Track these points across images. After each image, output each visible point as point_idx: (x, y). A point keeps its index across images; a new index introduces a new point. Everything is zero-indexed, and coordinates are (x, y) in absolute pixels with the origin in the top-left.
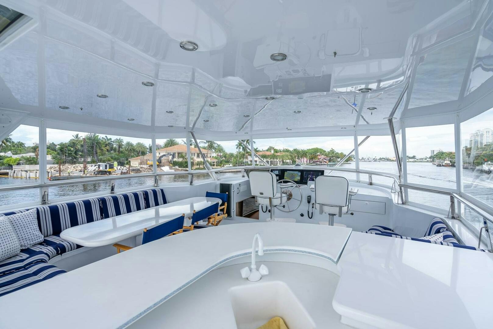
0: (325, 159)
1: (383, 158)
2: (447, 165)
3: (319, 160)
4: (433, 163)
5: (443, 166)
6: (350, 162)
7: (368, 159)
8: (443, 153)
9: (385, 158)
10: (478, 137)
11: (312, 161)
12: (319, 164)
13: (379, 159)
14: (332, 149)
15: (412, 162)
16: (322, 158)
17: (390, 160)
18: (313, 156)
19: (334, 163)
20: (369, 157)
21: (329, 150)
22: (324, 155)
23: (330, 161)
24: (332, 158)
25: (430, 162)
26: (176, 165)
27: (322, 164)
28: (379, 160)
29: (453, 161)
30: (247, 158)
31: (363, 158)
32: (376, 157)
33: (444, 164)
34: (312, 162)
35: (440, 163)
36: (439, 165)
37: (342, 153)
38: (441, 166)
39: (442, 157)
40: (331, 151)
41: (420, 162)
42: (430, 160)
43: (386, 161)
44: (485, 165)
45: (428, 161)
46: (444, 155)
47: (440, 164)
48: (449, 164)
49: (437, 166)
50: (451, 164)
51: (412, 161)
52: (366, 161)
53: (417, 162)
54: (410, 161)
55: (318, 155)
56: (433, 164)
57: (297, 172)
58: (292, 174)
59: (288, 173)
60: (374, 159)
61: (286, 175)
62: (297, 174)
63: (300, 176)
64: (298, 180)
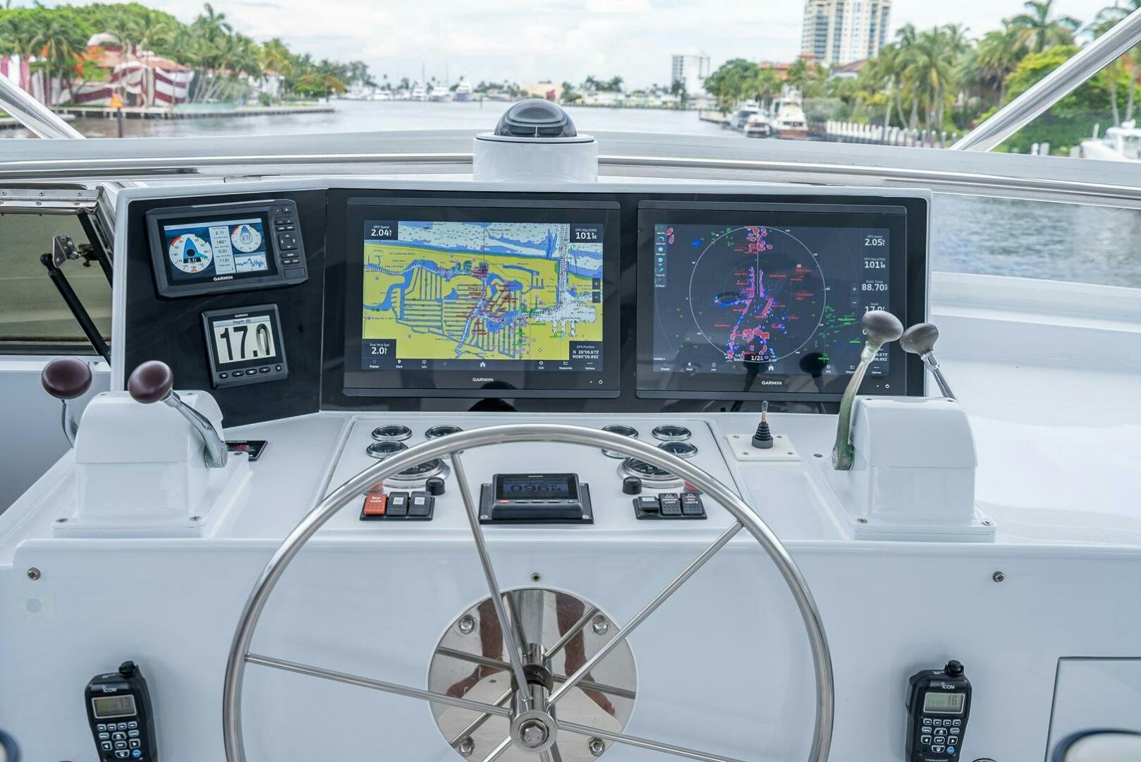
0: (157, 77)
1: (493, 86)
3: (113, 86)
5: (779, 133)
7: (430, 88)
9: (501, 87)
11: (63, 88)
13: (476, 91)
14: (206, 14)
15: (609, 106)
16: (133, 70)
17: (524, 93)
19: (224, 109)
20: (433, 79)
22: (155, 51)
23: (197, 89)
25: (671, 109)
28: (477, 96)
29: (819, 108)
31: (405, 85)
32: (462, 78)
33: (781, 125)
35: (759, 119)
37: (277, 43)
38: (769, 134)
40: (202, 21)
41: (637, 107)
42: (672, 98)
45: (665, 103)
47: (763, 125)
49: (749, 133)
50: (805, 128)
51: (607, 103)
52: (418, 99)
53: (626, 107)
54: (600, 102)
55: (101, 49)
56: (702, 119)
57: (549, 238)
58: (475, 264)
59: (420, 255)
60: (454, 88)
61: (396, 286)
62: (556, 254)
63: (590, 282)
64: (573, 345)
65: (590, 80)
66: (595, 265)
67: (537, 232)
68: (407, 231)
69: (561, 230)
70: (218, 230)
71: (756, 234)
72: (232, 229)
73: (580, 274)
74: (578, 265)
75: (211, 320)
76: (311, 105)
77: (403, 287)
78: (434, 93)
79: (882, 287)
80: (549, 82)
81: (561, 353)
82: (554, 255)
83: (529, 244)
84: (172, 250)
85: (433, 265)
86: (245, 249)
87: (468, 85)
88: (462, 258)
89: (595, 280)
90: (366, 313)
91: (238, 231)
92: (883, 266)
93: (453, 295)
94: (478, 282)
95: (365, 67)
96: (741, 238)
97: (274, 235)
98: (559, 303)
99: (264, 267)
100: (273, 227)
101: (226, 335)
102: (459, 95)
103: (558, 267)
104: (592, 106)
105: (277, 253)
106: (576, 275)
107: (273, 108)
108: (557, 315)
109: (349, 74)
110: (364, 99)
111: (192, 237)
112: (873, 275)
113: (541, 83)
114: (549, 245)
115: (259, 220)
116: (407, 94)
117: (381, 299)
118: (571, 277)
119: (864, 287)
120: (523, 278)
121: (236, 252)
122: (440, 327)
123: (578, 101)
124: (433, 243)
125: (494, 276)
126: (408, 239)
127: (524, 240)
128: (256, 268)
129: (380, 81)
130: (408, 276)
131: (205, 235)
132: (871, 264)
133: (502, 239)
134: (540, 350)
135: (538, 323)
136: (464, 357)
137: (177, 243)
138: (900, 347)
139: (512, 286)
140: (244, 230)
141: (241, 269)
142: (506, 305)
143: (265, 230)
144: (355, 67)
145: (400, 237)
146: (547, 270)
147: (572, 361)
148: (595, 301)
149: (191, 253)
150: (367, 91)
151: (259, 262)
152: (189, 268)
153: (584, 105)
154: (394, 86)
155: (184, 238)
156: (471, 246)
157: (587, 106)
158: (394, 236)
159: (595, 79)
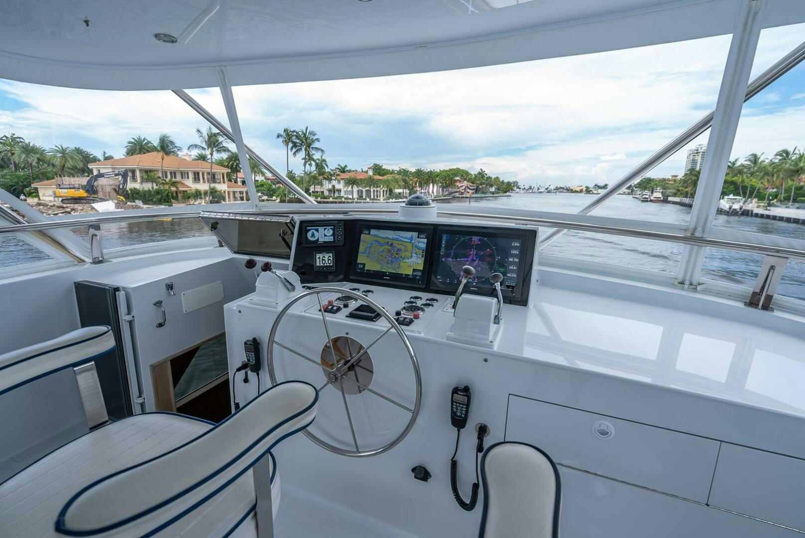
0: (468, 188)
1: (561, 188)
2: (657, 201)
3: (458, 190)
4: (634, 196)
5: (651, 201)
6: (510, 194)
7: (539, 189)
8: (650, 181)
9: (563, 188)
10: (698, 155)
11: (446, 191)
12: (457, 197)
13: (555, 190)
14: (481, 171)
16: (463, 186)
17: (572, 190)
18: (448, 182)
19: (483, 195)
20: (540, 186)
21: (476, 173)
22: (468, 181)
23: (477, 191)
24: (480, 187)
25: (627, 194)
26: (137, 199)
27: (463, 197)
28: (554, 191)
29: (667, 193)
30: (322, 185)
31: (530, 188)
32: (550, 186)
33: (652, 198)
34: (447, 193)
35: (647, 196)
36: (645, 200)
37: (497, 177)
38: (647, 201)
39: (648, 186)
40: (480, 173)
42: (627, 191)
43: (564, 192)
44: (725, 201)
45: (624, 192)
46: (653, 183)
47: (647, 198)
48: (660, 198)
49: (642, 201)
50: (662, 199)
52: (535, 192)
55: (456, 181)
57: (412, 237)
58: (390, 243)
59: (376, 239)
60: (547, 189)
61: (368, 247)
62: (413, 242)
63: (422, 251)
64: (414, 270)
65: (596, 185)
66: (424, 246)
67: (409, 234)
68: (373, 232)
69: (415, 234)
70: (321, 229)
71: (475, 239)
72: (325, 229)
73: (419, 248)
74: (419, 245)
75: (316, 253)
76: (505, 194)
77: (370, 247)
78: (540, 190)
79: (517, 260)
80: (581, 186)
81: (410, 272)
82: (412, 242)
83: (406, 238)
84: (308, 234)
85: (378, 242)
86: (328, 235)
87: (552, 187)
88: (387, 240)
89: (423, 250)
90: (359, 254)
91: (326, 230)
92: (518, 253)
93: (383, 251)
94: (390, 248)
95: (517, 183)
96: (471, 240)
97: (336, 231)
98: (411, 257)
99: (332, 240)
100: (336, 229)
101: (319, 258)
102: (548, 191)
103: (413, 245)
104: (596, 194)
105: (336, 236)
106: (418, 248)
107: (495, 195)
108: (410, 260)
109: (512, 185)
110: (517, 193)
111: (314, 231)
112: (514, 256)
113: (578, 186)
114: (411, 239)
115: (332, 227)
116: (531, 191)
117: (363, 250)
118: (416, 249)
119: (510, 259)
120: (403, 248)
121: (325, 236)
122: (377, 260)
123: (591, 192)
124: (380, 236)
125: (394, 246)
126: (373, 234)
127: (404, 237)
128: (330, 240)
129: (522, 187)
130: (371, 244)
131: (317, 230)
132: (514, 252)
133: (398, 236)
134: (404, 271)
135: (405, 262)
136: (382, 270)
137: (310, 232)
138: (489, 280)
139: (399, 250)
140: (328, 230)
141: (326, 240)
142: (396, 256)
143: (333, 230)
144: (514, 182)
145: (371, 233)
146: (410, 246)
147: (413, 275)
148: (422, 257)
149: (313, 235)
150: (518, 190)
151: (331, 239)
152: (312, 239)
153: (593, 193)
154: (526, 188)
155: (312, 231)
156: (389, 237)
157: (594, 194)
158: (369, 234)
159: (598, 185)
